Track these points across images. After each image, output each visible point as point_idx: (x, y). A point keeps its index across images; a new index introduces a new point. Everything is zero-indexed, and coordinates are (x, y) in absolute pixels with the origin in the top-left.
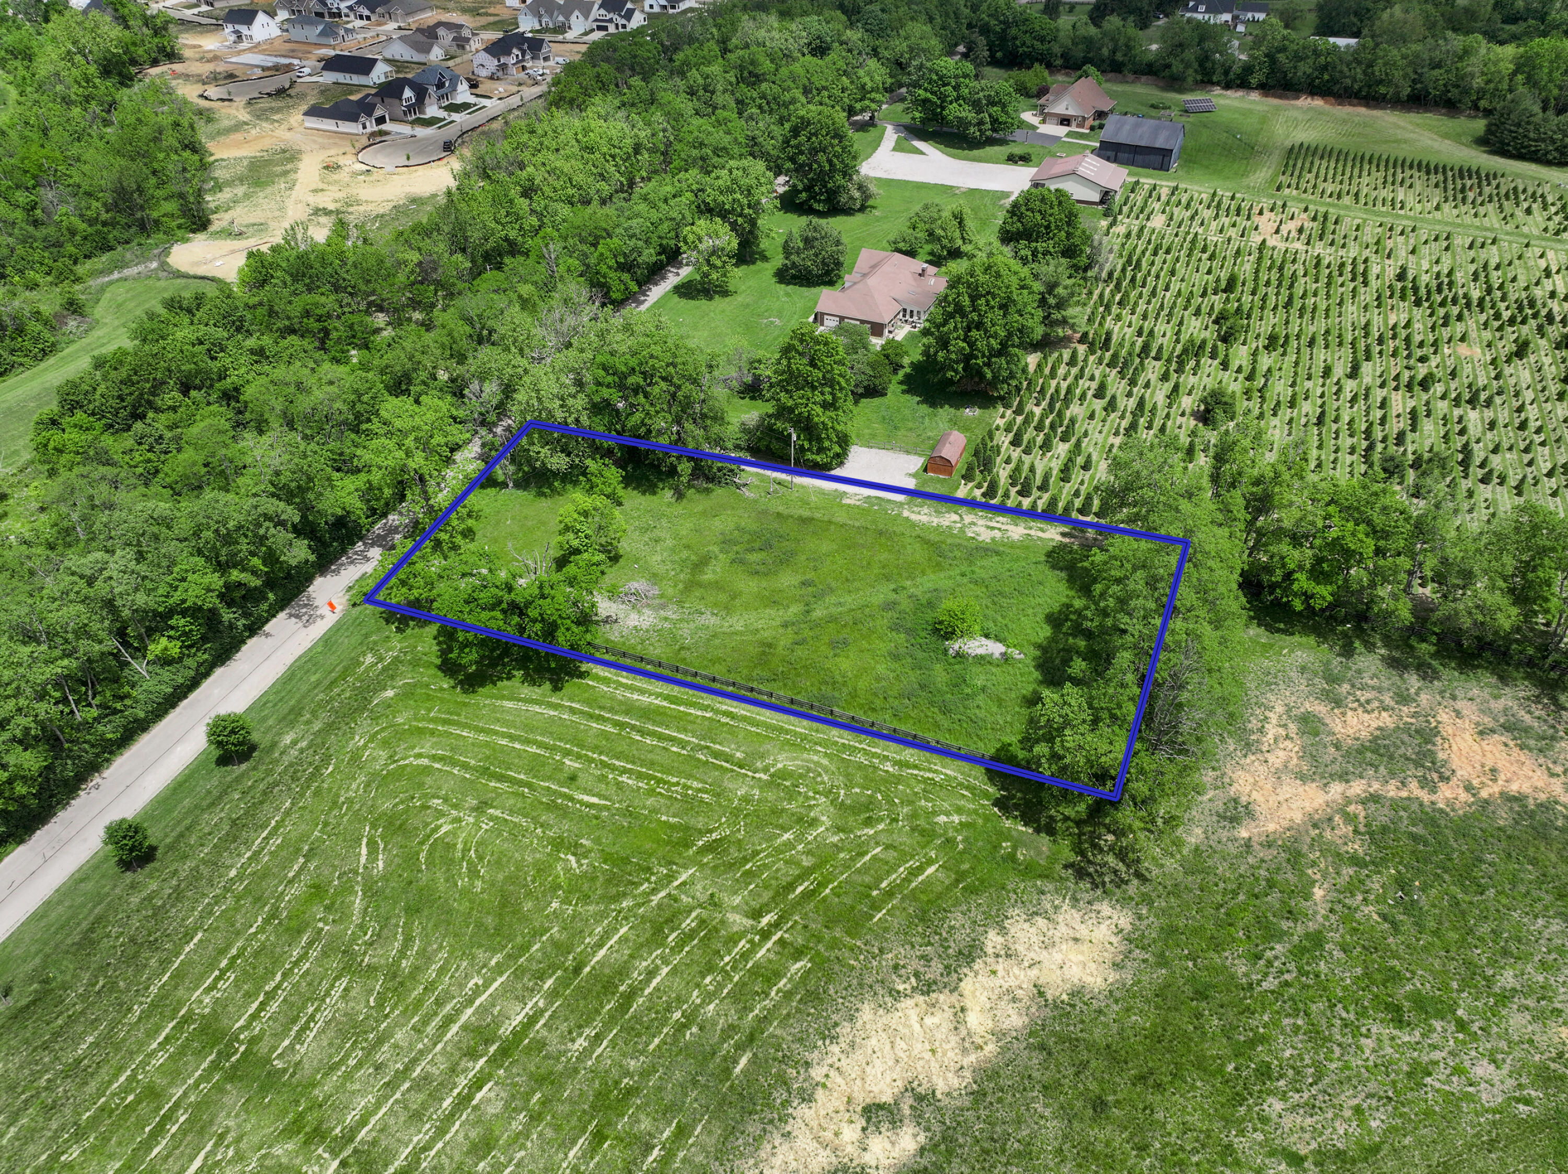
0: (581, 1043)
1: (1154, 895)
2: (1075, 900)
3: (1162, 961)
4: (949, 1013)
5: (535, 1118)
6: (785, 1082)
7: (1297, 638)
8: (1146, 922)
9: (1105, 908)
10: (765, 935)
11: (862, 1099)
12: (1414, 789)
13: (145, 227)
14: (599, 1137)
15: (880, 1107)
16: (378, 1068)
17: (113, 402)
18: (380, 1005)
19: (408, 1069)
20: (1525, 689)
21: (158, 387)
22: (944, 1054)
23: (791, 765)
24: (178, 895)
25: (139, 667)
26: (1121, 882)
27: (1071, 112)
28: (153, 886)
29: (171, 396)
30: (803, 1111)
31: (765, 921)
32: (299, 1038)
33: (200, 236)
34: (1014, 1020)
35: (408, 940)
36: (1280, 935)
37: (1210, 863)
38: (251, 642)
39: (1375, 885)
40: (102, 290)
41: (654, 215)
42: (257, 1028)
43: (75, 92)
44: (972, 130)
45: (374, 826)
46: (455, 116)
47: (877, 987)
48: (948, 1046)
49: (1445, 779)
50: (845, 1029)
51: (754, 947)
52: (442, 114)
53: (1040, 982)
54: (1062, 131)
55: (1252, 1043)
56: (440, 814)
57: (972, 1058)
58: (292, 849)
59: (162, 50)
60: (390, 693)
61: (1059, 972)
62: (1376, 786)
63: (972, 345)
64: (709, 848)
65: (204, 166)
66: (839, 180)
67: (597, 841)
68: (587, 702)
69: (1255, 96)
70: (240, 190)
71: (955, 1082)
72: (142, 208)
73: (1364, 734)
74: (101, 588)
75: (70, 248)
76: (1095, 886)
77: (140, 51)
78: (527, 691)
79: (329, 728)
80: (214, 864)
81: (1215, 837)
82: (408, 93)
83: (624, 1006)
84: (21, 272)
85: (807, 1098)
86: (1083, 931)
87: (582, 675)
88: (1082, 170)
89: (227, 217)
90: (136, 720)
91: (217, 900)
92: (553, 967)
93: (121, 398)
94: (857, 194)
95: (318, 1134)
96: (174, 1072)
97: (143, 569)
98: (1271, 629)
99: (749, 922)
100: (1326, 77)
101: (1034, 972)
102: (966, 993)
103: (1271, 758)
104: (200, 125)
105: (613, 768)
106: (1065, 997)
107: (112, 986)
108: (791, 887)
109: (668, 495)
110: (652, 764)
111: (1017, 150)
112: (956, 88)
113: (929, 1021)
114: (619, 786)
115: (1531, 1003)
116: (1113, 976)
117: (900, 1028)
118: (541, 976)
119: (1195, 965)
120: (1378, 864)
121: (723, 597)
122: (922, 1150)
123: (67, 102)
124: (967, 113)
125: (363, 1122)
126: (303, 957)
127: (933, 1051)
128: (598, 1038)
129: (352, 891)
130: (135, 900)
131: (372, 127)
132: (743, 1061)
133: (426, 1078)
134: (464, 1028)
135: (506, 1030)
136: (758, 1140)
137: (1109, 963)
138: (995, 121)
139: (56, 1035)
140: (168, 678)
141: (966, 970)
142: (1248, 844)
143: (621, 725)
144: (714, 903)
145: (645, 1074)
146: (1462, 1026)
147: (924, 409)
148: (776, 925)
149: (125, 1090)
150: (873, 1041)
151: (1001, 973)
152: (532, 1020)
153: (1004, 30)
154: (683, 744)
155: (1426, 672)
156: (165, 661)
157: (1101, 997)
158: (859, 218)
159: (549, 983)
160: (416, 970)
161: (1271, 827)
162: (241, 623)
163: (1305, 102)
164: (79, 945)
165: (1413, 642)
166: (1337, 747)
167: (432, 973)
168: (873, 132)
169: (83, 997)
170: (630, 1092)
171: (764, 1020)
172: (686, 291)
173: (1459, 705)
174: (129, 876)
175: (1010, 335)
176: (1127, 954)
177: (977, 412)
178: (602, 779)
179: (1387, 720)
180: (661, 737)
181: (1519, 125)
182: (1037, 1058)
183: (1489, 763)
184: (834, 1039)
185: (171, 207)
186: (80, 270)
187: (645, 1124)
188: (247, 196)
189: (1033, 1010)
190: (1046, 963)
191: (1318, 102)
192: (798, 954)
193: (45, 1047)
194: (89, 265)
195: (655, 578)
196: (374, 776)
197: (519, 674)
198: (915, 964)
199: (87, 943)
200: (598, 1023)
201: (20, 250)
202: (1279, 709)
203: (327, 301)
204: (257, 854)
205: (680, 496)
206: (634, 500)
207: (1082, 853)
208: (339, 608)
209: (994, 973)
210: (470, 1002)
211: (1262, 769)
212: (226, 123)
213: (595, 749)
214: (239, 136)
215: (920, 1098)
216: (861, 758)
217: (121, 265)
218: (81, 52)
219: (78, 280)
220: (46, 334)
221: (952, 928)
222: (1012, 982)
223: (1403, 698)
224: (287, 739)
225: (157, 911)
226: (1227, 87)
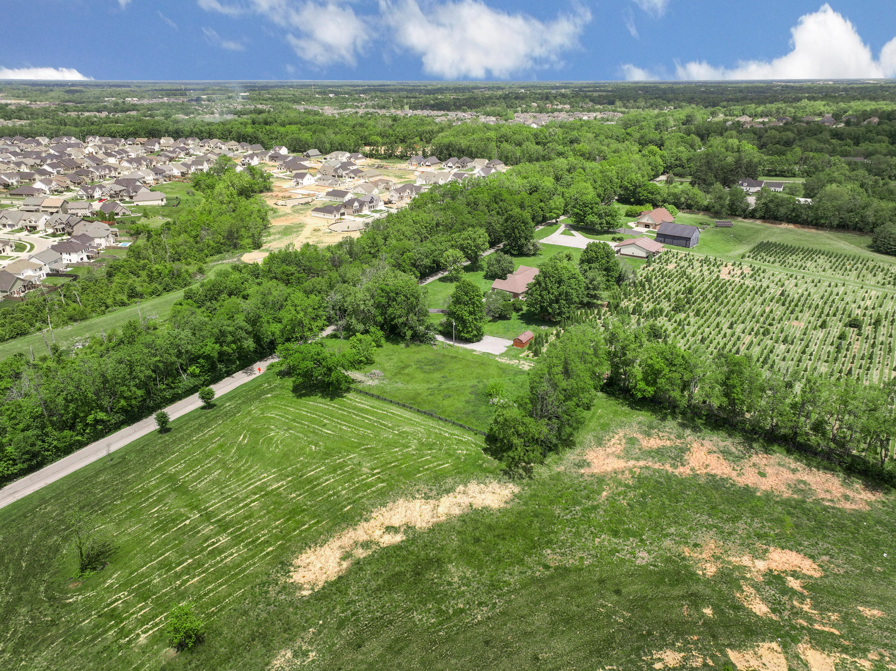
0: (294, 495)
1: (533, 484)
2: (500, 481)
3: (526, 504)
4: (432, 506)
5: (268, 512)
6: (361, 516)
7: (643, 412)
8: (525, 492)
9: (511, 485)
10: (373, 475)
11: (387, 523)
12: (668, 467)
13: (235, 246)
14: (288, 520)
15: (393, 527)
16: (222, 493)
17: (203, 298)
18: (230, 478)
19: (232, 495)
20: (739, 439)
21: (220, 292)
22: (425, 517)
23: (408, 430)
24: (174, 442)
25: (184, 376)
26: (521, 477)
27: (650, 222)
28: (167, 438)
29: (224, 296)
30: (365, 524)
31: (375, 471)
32: (199, 483)
33: (256, 251)
34: (457, 511)
35: (247, 462)
36: (579, 503)
37: (562, 478)
38: (227, 379)
39: (631, 495)
40: (213, 266)
41: (433, 248)
42: (187, 479)
43: (226, 199)
44: (597, 226)
45: (248, 431)
46: (374, 214)
47: (409, 496)
48: (427, 515)
49: (683, 465)
50: (390, 505)
51: (368, 478)
52: (369, 213)
53: (472, 503)
54: (644, 230)
55: (549, 533)
56: (272, 430)
57: (435, 520)
58: (217, 435)
59: (265, 187)
60: (269, 395)
61: (481, 501)
62: (650, 464)
63: (542, 297)
64: (366, 449)
65: (266, 227)
66: (523, 241)
67: (325, 443)
68: (341, 405)
69: (759, 222)
70: (277, 236)
71: (424, 525)
72: (237, 239)
73: (655, 447)
74: (177, 341)
75: (206, 251)
76: (510, 478)
77: (256, 187)
78: (320, 400)
79: (243, 402)
80: (190, 436)
81: (569, 470)
82: (356, 204)
83: (313, 488)
84: (186, 259)
85: (367, 520)
86: (498, 491)
87: (343, 397)
88: (638, 243)
89: (269, 245)
90: (178, 394)
91: (186, 445)
92: (294, 474)
93: (206, 296)
94: (532, 248)
95: (196, 507)
96: (156, 487)
97: (193, 338)
98: (632, 408)
99: (369, 471)
100: (794, 214)
101: (472, 500)
102: (442, 501)
103: (608, 449)
104: (270, 213)
105: (340, 424)
106: (480, 508)
107: (145, 462)
108: (391, 463)
109: (402, 345)
110: (356, 425)
111: (617, 236)
112: (591, 208)
113: (423, 507)
114: (341, 429)
115: (677, 539)
116: (502, 505)
117: (411, 507)
118: (288, 477)
119: (539, 507)
120: (635, 488)
121: (408, 378)
122: (402, 541)
123: (222, 203)
124: (595, 219)
125: (212, 506)
126: (210, 462)
127: (421, 516)
128: (300, 495)
129: (233, 447)
130: (160, 441)
131: (338, 216)
132: (349, 507)
133: (237, 498)
134: (256, 487)
135: (270, 489)
136: (343, 529)
137: (503, 501)
138: (608, 223)
139: (123, 472)
140: (193, 382)
141: (445, 495)
142: (582, 475)
143: (350, 412)
144: (359, 464)
145: (311, 506)
146: (642, 540)
147: (524, 325)
148: (379, 473)
149: (139, 489)
150: (399, 510)
151: (458, 498)
152: (279, 487)
153: (635, 189)
154: (370, 420)
155: (695, 429)
156: (193, 375)
157: (495, 510)
158: (532, 258)
159: (290, 478)
160: (246, 470)
161: (595, 471)
162: (224, 370)
163: (784, 226)
164: (138, 451)
165: (696, 419)
166: (640, 449)
167: (251, 471)
168: (555, 227)
169: (135, 464)
170: (304, 510)
171: (362, 498)
172: (442, 280)
173: (704, 442)
174: (160, 435)
175: (560, 295)
176: (512, 500)
177: (547, 328)
178: (336, 427)
179: (668, 443)
180: (363, 417)
181: (885, 238)
182: (460, 523)
183: (707, 463)
184: (385, 506)
185: (249, 241)
186: (207, 260)
187: (306, 519)
188: (279, 238)
189: (466, 510)
190: (478, 498)
191: (791, 226)
192: (383, 481)
193: (119, 474)
194: (211, 258)
195: (384, 370)
196: (253, 418)
197: (320, 395)
198: (426, 491)
199: (141, 450)
200: (302, 491)
201: (188, 251)
202: (621, 434)
203: (292, 269)
204: (204, 435)
205: (407, 346)
206: (388, 347)
207: (510, 468)
208: (262, 372)
209: (456, 497)
210: (260, 480)
211: (602, 452)
212: (281, 213)
213: (338, 418)
214: (284, 218)
215: (409, 527)
216: (437, 431)
217: (224, 259)
218: (233, 186)
219: (206, 263)
220: (188, 278)
221: (446, 482)
222: (461, 501)
223: (679, 437)
224: (228, 404)
225: (166, 445)
226: (745, 217)
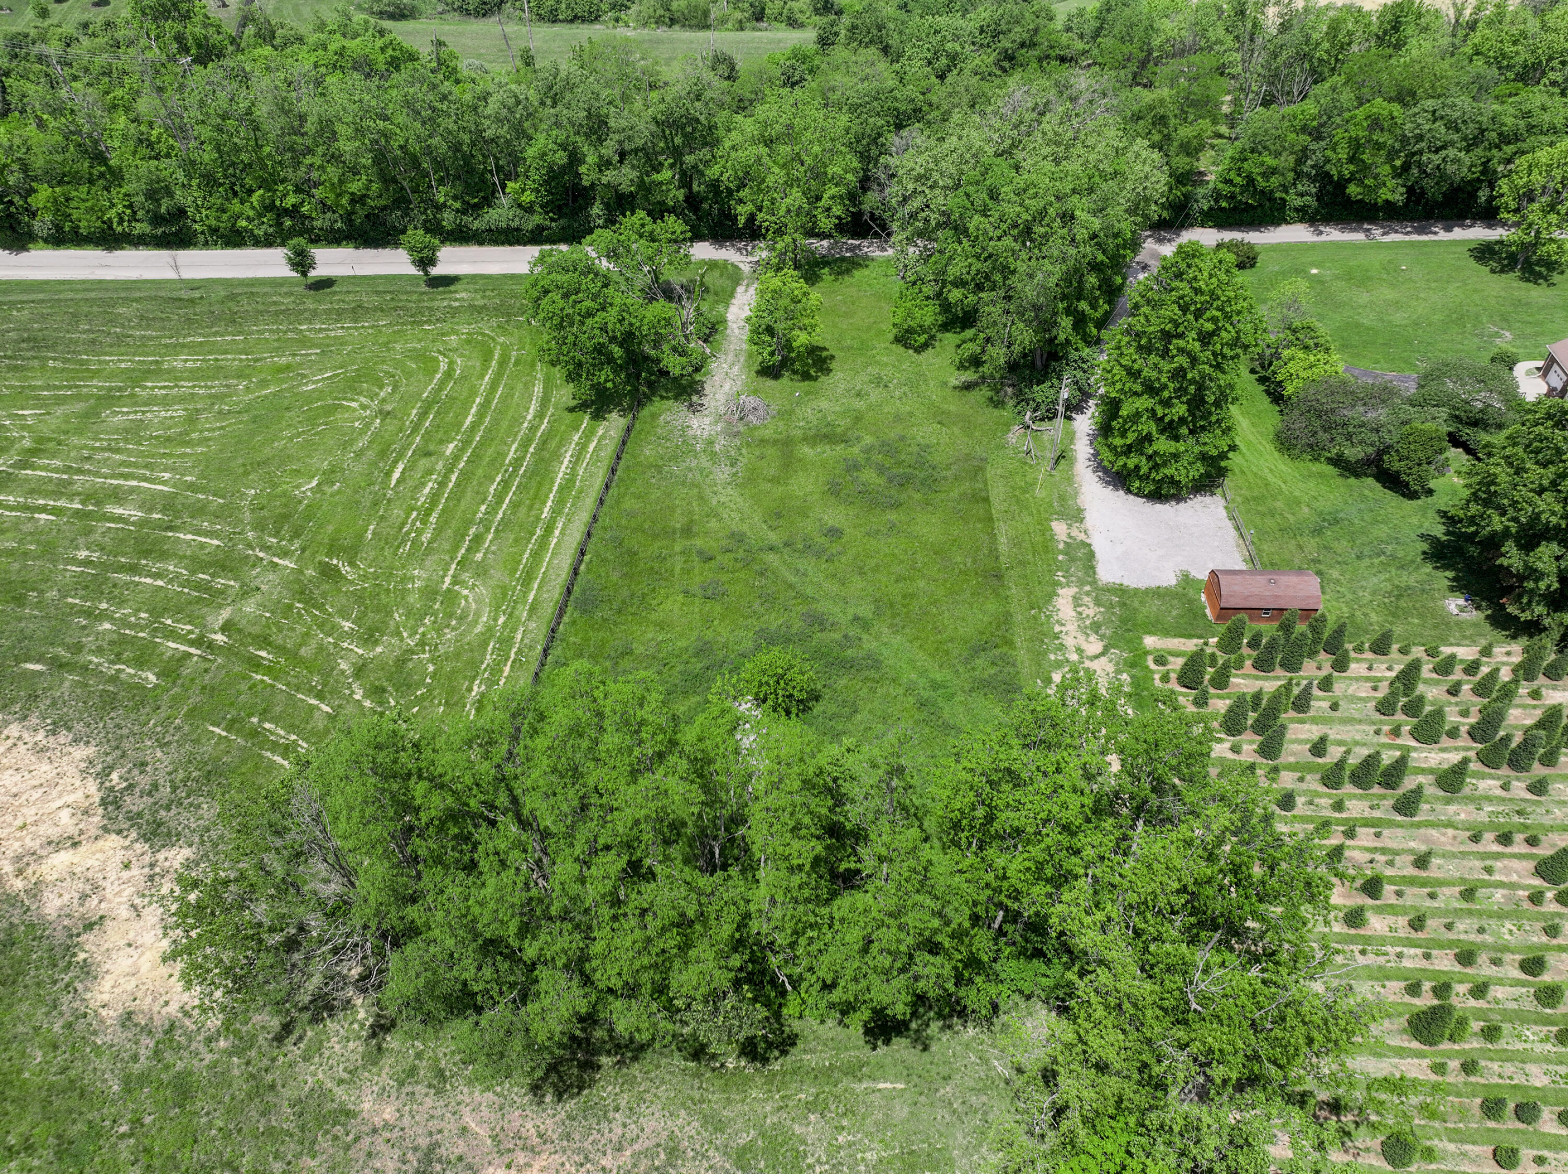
1: (253, 1053)
8: (202, 1049)
10: (198, 642)
22: (17, 839)
25: (504, 197)
31: (218, 637)
32: (128, 413)
34: (54, 903)
37: (323, 1142)
42: (144, 392)
47: (116, 754)
48: (28, 841)
51: (182, 637)
53: (108, 923)
56: (373, 396)
57: (7, 869)
58: (331, 342)
61: (122, 943)
64: (327, 570)
67: (338, 493)
81: (381, 1147)
83: (121, 569)
87: (599, 417)
91: (275, 331)
99: (216, 625)
101: (124, 912)
102: (101, 843)
105: (446, 475)
106: (82, 956)
107: (194, 322)
113: (65, 813)
114: (420, 486)
116: (110, 1015)
117: (59, 788)
118: (165, 509)
119: (123, 1136)
127: (23, 827)
128: (87, 564)
129: (280, 384)
132: (37, 667)
135: (110, 508)
137: (132, 1006)
141: (134, 835)
144: (247, 593)
145: (39, 605)
148: (210, 647)
150: (45, 768)
151: (126, 874)
152: (117, 519)
154: (492, 511)
157: (76, 1004)
159: (158, 516)
167: (182, 451)
169: (184, 316)
171: (84, 669)
184: (53, 732)
189: (66, 922)
190: (137, 925)
192: (168, 674)
196: (422, 349)
198: (144, 782)
209: (127, 866)
221: (199, 807)
222: (111, 890)
